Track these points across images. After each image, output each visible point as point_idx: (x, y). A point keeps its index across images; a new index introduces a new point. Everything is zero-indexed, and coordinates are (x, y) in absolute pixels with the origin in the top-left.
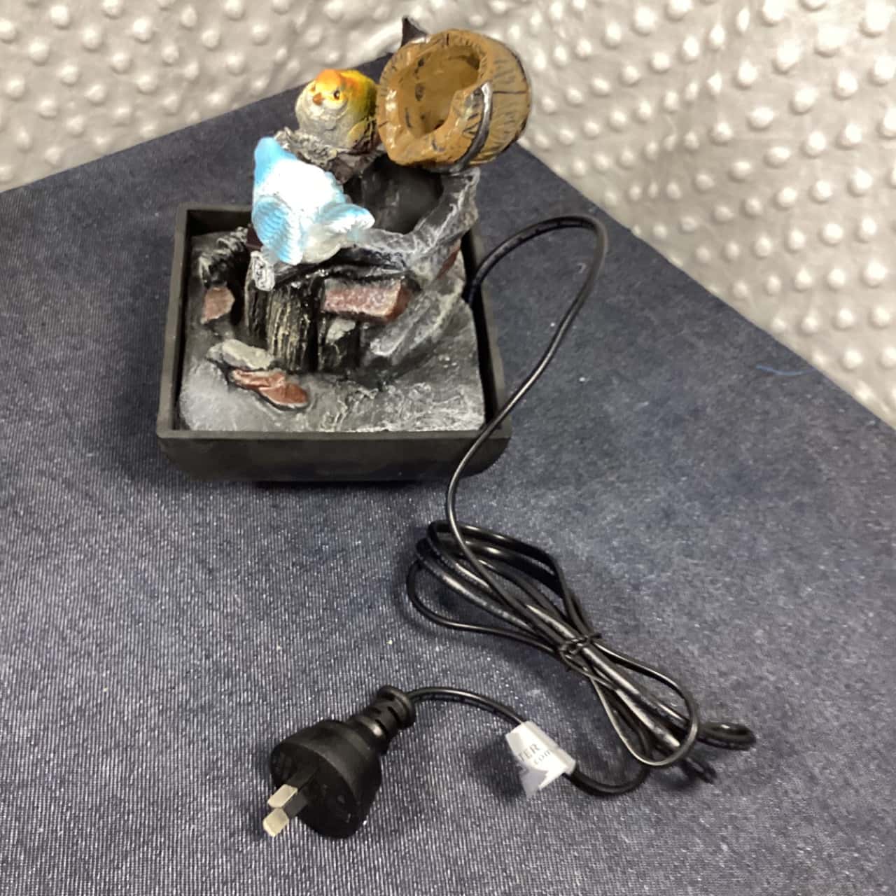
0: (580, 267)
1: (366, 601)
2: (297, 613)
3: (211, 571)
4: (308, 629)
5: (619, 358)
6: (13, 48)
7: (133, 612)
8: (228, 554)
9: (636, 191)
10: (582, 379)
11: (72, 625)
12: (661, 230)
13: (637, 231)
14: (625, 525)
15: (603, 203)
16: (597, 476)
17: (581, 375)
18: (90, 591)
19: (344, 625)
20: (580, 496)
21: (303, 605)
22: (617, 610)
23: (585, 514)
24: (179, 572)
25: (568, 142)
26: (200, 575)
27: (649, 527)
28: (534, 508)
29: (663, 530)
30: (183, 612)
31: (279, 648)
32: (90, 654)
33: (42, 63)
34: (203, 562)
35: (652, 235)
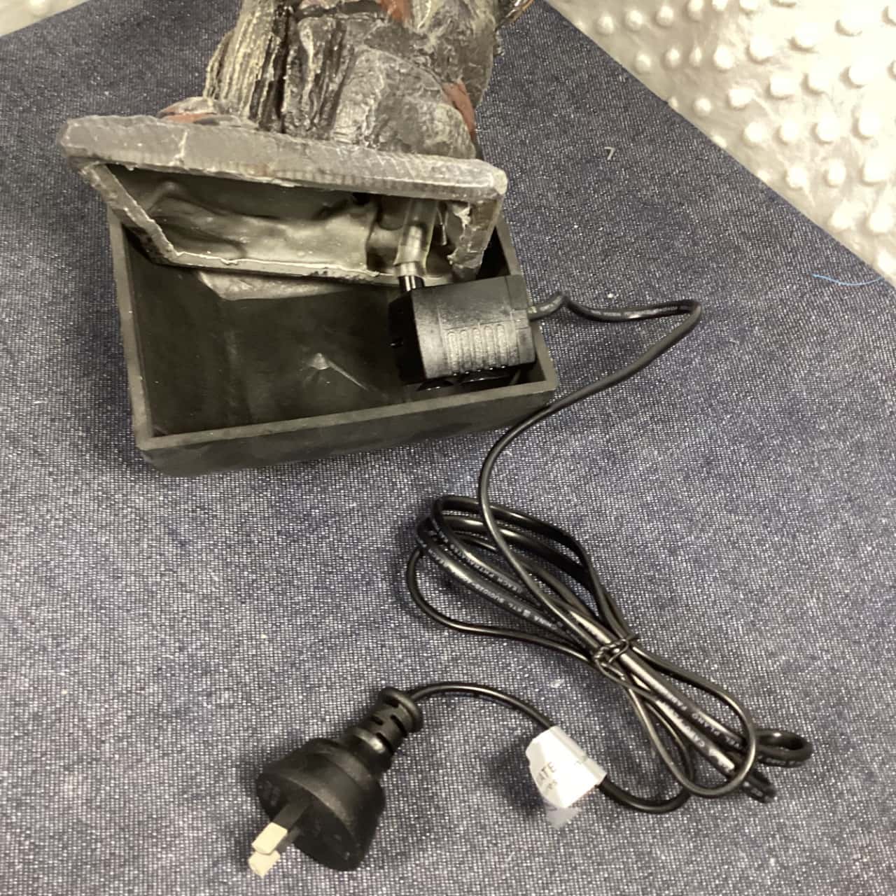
0: (609, 151)
1: (363, 577)
2: (284, 593)
3: (183, 544)
4: (297, 612)
7: (94, 596)
8: (203, 523)
9: (674, 55)
10: (610, 296)
11: (24, 614)
12: (704, 105)
13: (674, 104)
14: (660, 475)
15: (635, 69)
16: (628, 416)
17: (609, 291)
18: (43, 572)
19: (338, 607)
20: (608, 441)
21: (290, 583)
22: (651, 580)
23: (614, 463)
24: (145, 546)
26: (171, 550)
27: (687, 477)
28: (555, 457)
29: (703, 481)
30: (152, 594)
31: (264, 636)
32: (45, 649)
34: (173, 533)
35: (692, 108)
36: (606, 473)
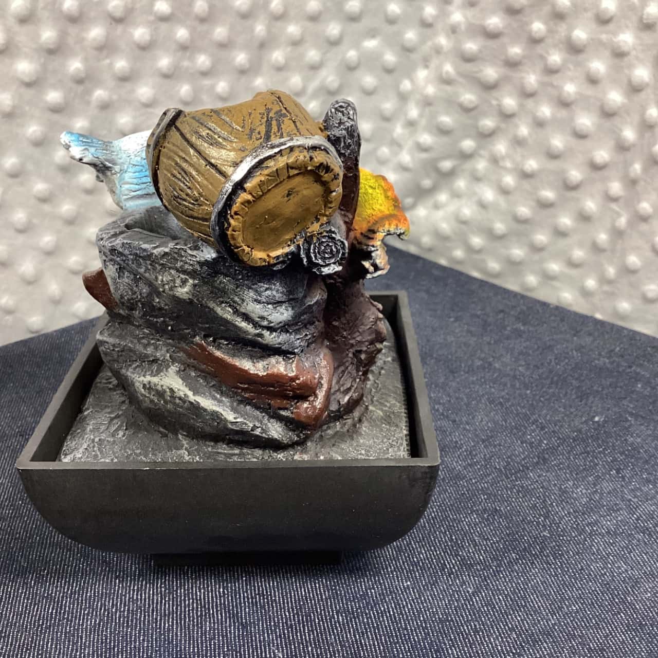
1: (431, 645)
5: (625, 402)
6: (46, 208)
8: (263, 607)
9: (591, 283)
10: (597, 419)
12: (624, 306)
13: (598, 316)
20: (638, 519)
23: (650, 535)
25: (518, 260)
26: (233, 631)
33: (71, 222)
34: (234, 616)
35: (616, 314)
36: (645, 543)
